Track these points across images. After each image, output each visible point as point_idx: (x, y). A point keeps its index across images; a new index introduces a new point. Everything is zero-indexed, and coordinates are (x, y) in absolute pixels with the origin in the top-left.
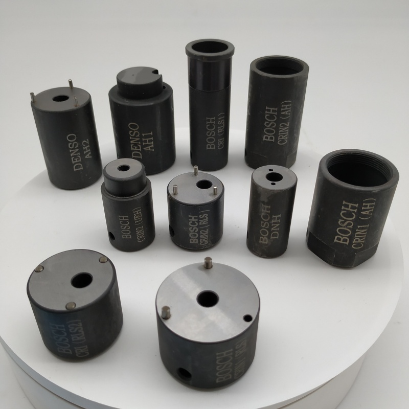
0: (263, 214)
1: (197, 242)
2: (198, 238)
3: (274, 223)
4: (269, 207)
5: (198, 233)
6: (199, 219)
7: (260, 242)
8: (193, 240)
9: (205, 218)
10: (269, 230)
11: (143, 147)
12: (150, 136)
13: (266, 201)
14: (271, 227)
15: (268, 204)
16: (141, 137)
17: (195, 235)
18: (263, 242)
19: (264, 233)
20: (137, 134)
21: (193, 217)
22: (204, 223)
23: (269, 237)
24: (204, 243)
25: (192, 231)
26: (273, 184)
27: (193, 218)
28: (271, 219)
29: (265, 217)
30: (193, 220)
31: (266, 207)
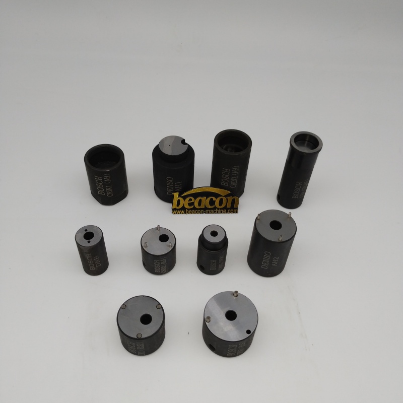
11: (174, 189)
12: (180, 184)
16: (174, 184)
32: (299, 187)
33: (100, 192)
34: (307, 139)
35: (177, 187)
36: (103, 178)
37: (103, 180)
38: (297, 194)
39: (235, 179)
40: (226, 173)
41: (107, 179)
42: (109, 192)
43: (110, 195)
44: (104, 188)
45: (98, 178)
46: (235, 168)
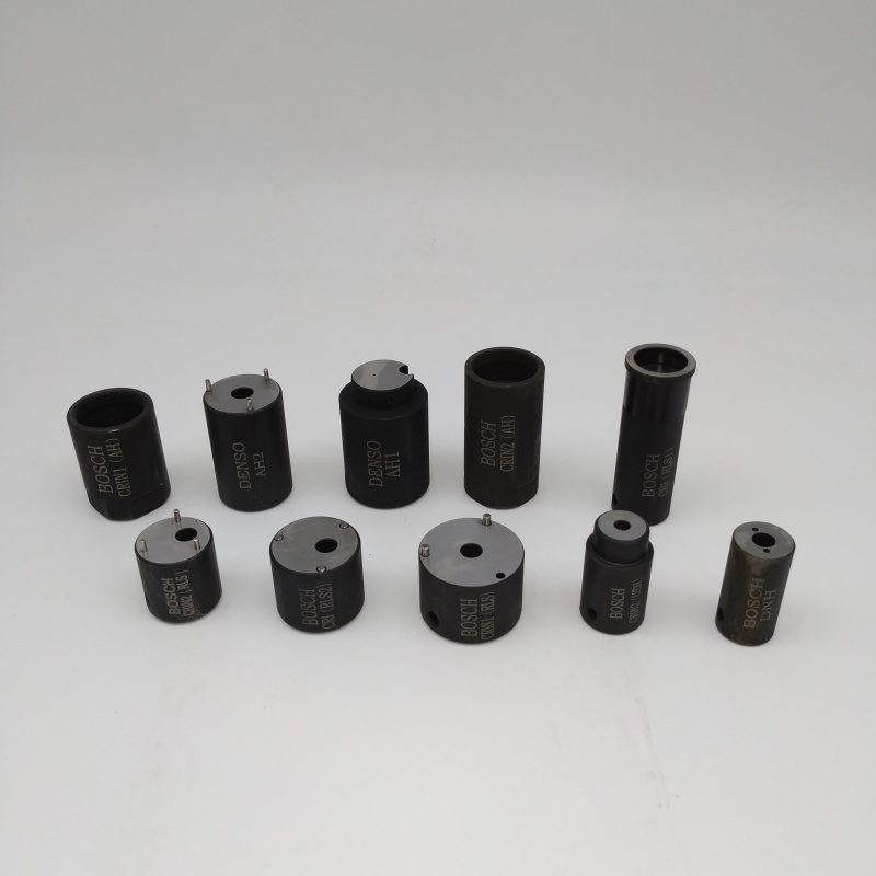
0: (752, 590)
1: (179, 613)
2: (180, 607)
3: (767, 601)
4: (763, 581)
5: (179, 600)
6: (176, 582)
7: (744, 625)
8: (173, 611)
9: (183, 581)
10: (760, 610)
11: (385, 471)
12: (396, 458)
13: (758, 573)
14: (762, 606)
15: (761, 577)
16: (383, 459)
17: (174, 604)
18: (749, 626)
19: (752, 614)
20: (378, 455)
21: (167, 580)
22: (184, 588)
23: (757, 619)
24: (189, 613)
25: (170, 598)
26: (767, 551)
27: (167, 582)
28: (764, 595)
29: (755, 594)
30: (168, 584)
31: (758, 581)
32: (652, 466)
33: (104, 487)
34: (661, 361)
35: (390, 465)
36: (105, 450)
37: (106, 454)
38: (652, 484)
39: (508, 448)
40: (489, 434)
41: (115, 451)
42: (122, 484)
43: (125, 492)
44: (111, 474)
45: (95, 451)
46: (505, 419)
